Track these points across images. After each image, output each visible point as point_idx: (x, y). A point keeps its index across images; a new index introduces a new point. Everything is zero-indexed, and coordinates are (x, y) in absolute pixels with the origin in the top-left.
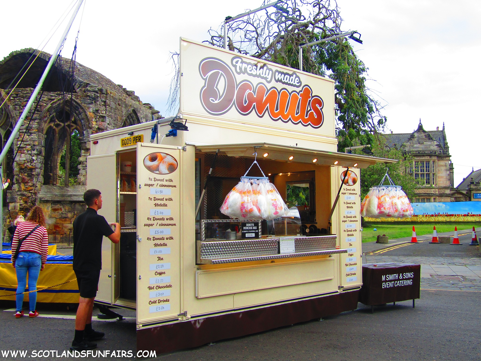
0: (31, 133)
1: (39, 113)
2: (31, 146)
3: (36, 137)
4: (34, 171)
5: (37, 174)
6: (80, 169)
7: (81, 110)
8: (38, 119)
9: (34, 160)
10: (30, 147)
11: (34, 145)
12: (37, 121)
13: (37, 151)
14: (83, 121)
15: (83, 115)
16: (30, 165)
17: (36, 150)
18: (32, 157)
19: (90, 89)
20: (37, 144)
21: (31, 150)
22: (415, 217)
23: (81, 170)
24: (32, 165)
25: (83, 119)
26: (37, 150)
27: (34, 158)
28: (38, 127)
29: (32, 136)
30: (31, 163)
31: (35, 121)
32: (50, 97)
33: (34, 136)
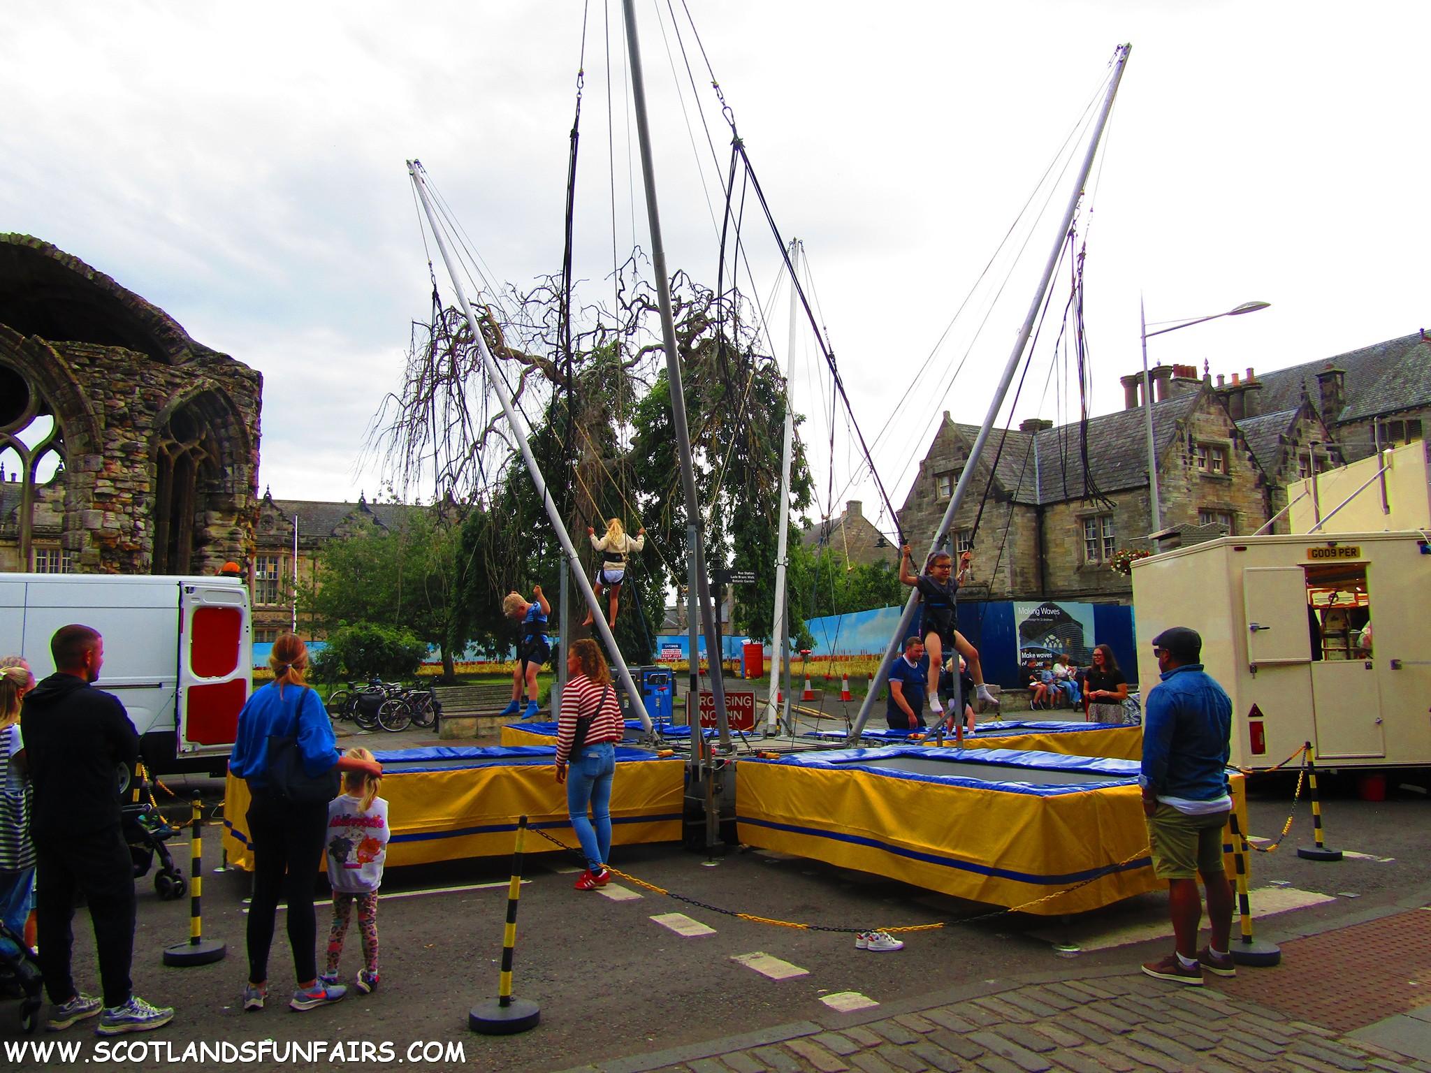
0: (133, 462)
1: (154, 414)
2: (134, 494)
3: (145, 474)
4: (137, 558)
5: (145, 564)
6: (208, 557)
7: (232, 419)
8: (150, 428)
9: (140, 529)
10: (131, 495)
11: (141, 492)
12: (147, 433)
13: (147, 507)
14: (227, 444)
15: (233, 430)
16: (131, 541)
17: (144, 505)
18: (135, 521)
19: (243, 371)
20: (148, 490)
21: (133, 505)
22: (498, 665)
23: (212, 559)
24: (135, 543)
25: (229, 439)
26: (148, 504)
27: (141, 524)
28: (149, 448)
29: (137, 470)
30: (133, 536)
31: (144, 433)
32: (169, 378)
33: (140, 469)
